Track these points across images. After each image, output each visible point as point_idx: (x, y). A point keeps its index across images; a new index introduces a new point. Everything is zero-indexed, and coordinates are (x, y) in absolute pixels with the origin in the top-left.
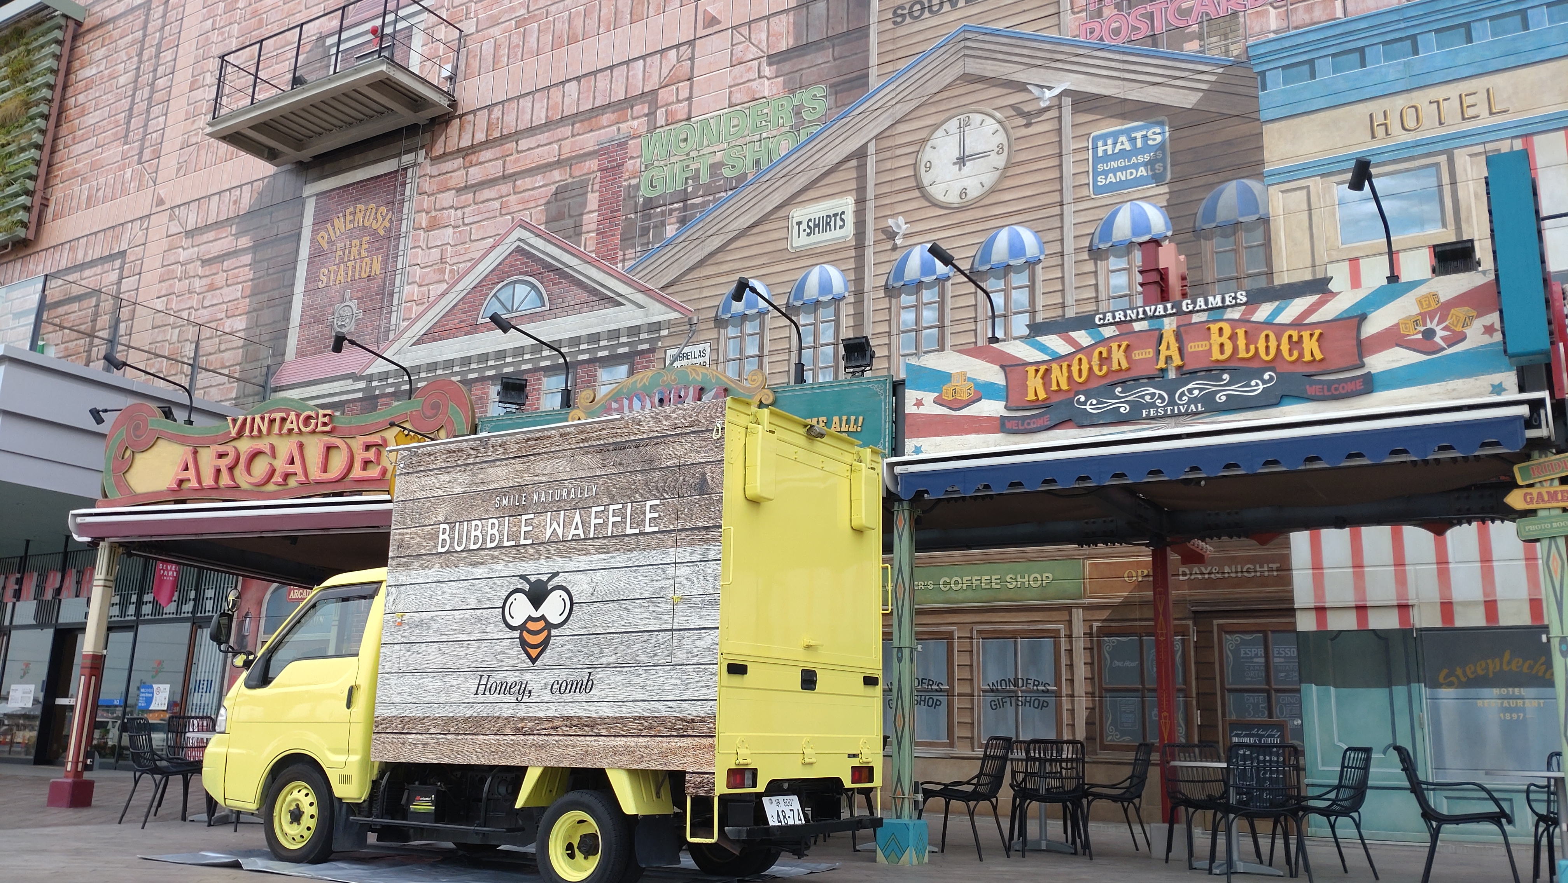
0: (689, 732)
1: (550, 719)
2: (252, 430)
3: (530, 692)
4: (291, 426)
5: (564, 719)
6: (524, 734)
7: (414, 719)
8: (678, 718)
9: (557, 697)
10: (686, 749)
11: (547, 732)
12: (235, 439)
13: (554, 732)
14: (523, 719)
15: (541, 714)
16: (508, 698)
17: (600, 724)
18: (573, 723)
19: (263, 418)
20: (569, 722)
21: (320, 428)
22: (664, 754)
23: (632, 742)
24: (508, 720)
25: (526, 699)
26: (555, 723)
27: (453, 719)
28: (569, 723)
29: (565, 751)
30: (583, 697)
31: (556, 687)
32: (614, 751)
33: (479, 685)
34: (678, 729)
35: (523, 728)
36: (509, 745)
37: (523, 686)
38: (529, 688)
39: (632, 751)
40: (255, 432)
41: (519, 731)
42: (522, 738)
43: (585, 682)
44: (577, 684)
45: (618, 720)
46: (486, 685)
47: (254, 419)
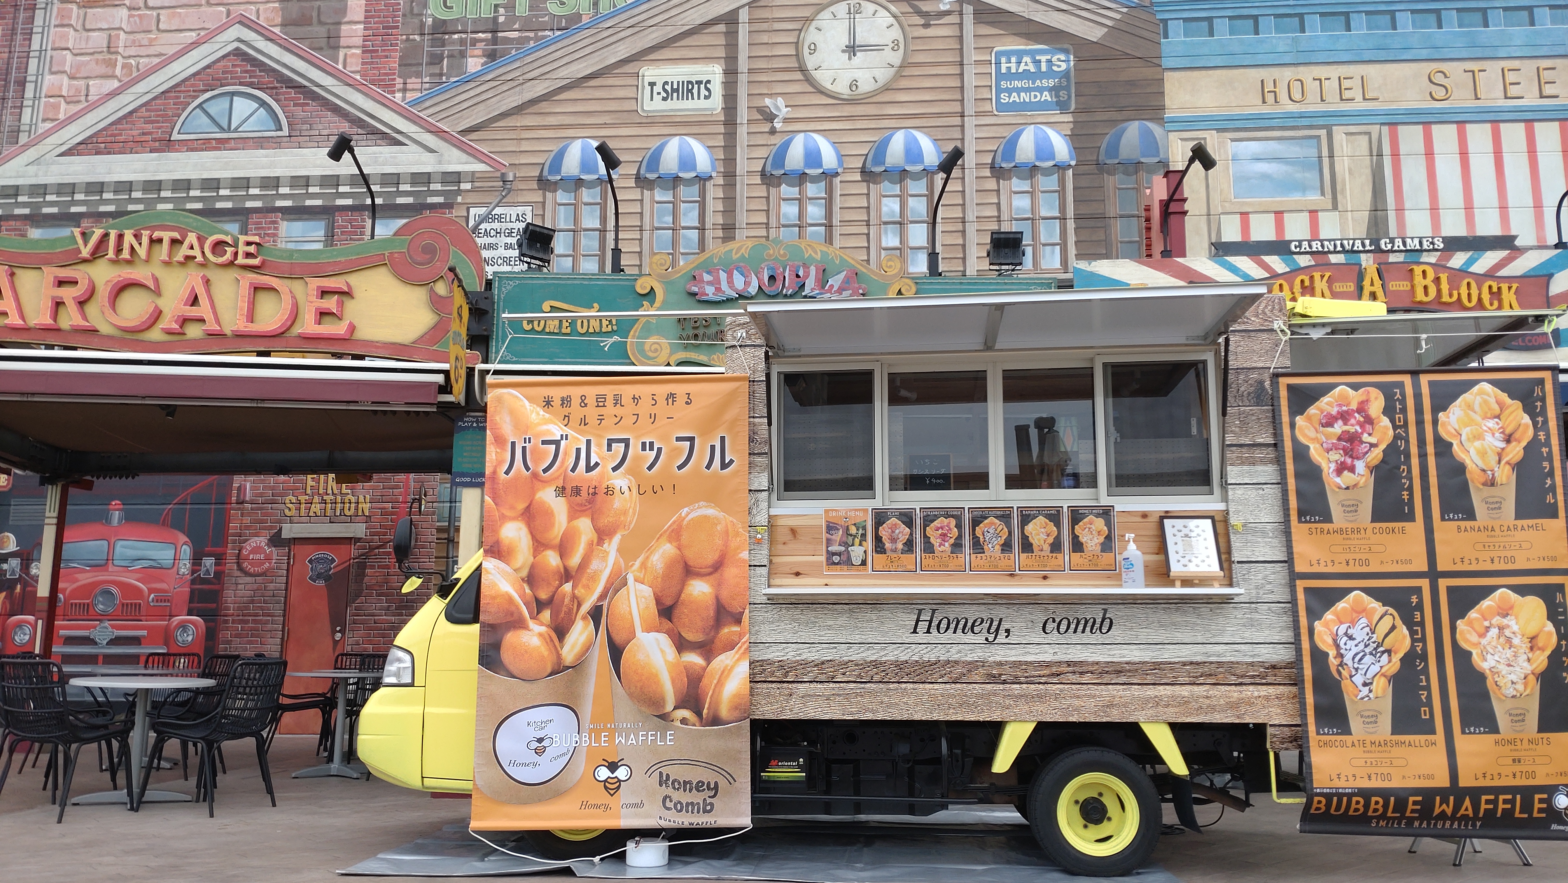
0: (1270, 679)
1: (1048, 665)
2: (119, 250)
3: (1008, 631)
4: (191, 253)
5: (1069, 664)
6: (1004, 682)
7: (805, 664)
8: (1252, 664)
9: (1054, 637)
10: (1267, 698)
11: (1043, 680)
12: (85, 261)
13: (1055, 680)
14: (1000, 664)
15: (1030, 658)
16: (969, 637)
17: (1129, 671)
18: (1084, 669)
19: (137, 236)
20: (1078, 667)
21: (241, 260)
22: (1233, 706)
23: (1185, 691)
24: (973, 666)
25: (1001, 638)
26: (1054, 670)
27: (876, 664)
28: (1077, 669)
29: (1076, 702)
30: (1097, 637)
31: (1050, 626)
32: (1157, 702)
33: (918, 621)
34: (1253, 677)
35: (1000, 675)
36: (982, 696)
37: (995, 623)
38: (1005, 625)
39: (1185, 702)
40: (126, 254)
41: (994, 679)
42: (1001, 687)
43: (1099, 621)
44: (1086, 622)
45: (1157, 666)
46: (931, 622)
47: (121, 237)
